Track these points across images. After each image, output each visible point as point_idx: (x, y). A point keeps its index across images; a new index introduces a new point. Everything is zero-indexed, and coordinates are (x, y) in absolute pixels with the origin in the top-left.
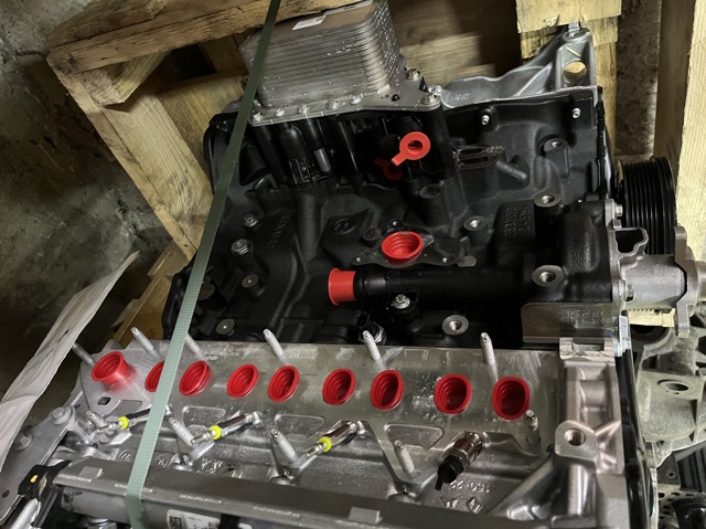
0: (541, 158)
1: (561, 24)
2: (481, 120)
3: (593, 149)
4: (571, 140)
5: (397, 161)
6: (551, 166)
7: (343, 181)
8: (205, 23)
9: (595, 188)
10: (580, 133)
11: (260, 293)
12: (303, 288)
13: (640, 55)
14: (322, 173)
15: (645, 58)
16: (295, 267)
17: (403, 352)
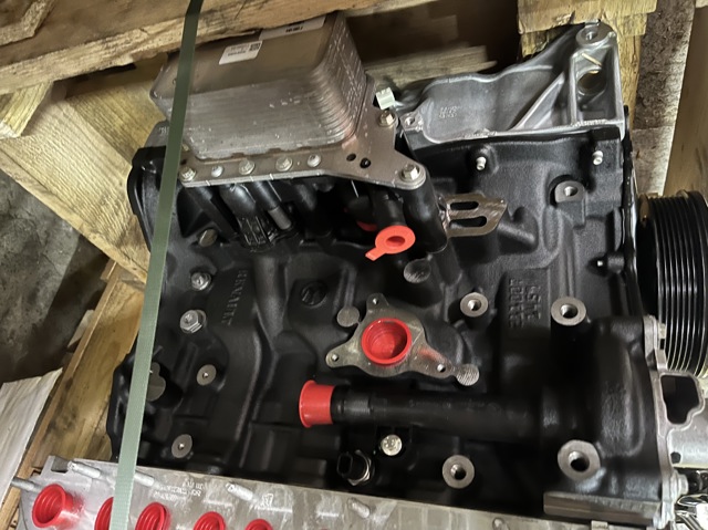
0: (551, 208)
1: (576, 22)
2: (476, 163)
3: (617, 196)
4: (589, 184)
5: (372, 255)
6: (564, 217)
7: (307, 236)
8: (100, 47)
9: (617, 245)
10: (600, 178)
11: (221, 386)
12: (272, 372)
13: (663, 20)
14: (280, 231)
15: (669, 23)
16: (258, 349)
17: (396, 509)
